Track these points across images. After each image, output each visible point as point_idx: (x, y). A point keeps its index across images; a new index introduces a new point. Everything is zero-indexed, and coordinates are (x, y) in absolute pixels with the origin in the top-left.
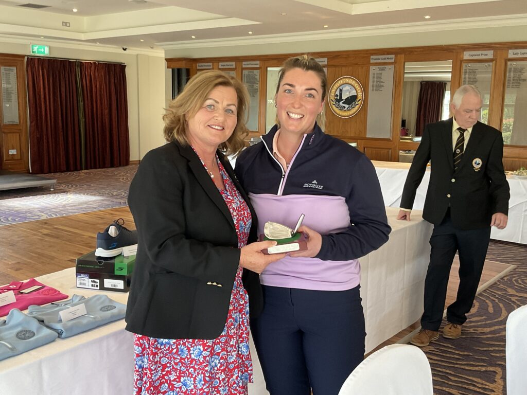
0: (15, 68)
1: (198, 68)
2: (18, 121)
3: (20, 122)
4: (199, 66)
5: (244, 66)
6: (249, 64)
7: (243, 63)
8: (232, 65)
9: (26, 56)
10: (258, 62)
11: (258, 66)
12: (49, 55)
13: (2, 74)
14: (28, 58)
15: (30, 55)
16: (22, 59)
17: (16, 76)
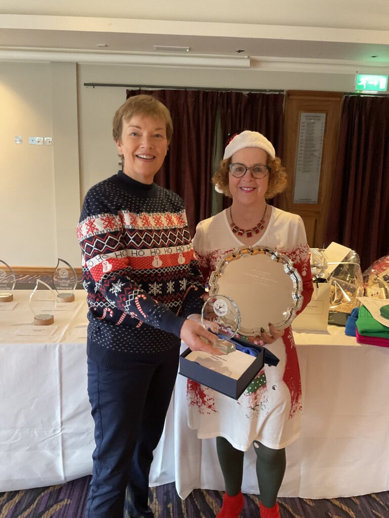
0: (324, 115)
2: (317, 200)
3: (319, 200)
9: (345, 93)
12: (385, 90)
13: (301, 125)
14: (346, 97)
15: (352, 92)
16: (339, 99)
17: (323, 129)
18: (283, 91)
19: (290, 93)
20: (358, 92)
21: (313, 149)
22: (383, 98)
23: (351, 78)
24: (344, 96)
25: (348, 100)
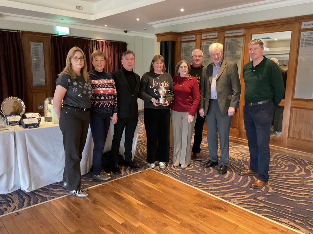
0: (42, 44)
1: (182, 40)
2: (45, 84)
4: (183, 39)
5: (226, 35)
6: (232, 33)
7: (226, 32)
8: (215, 35)
10: (242, 30)
11: (242, 34)
12: (69, 34)
13: (31, 48)
14: (52, 36)
15: (54, 34)
16: (48, 37)
17: (43, 50)
18: (19, 31)
19: (23, 32)
20: (57, 34)
21: (39, 60)
22: (68, 37)
23: (53, 27)
24: (51, 35)
25: (53, 37)
